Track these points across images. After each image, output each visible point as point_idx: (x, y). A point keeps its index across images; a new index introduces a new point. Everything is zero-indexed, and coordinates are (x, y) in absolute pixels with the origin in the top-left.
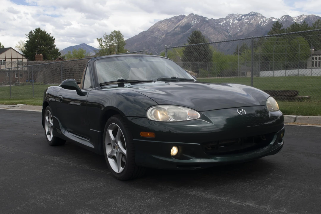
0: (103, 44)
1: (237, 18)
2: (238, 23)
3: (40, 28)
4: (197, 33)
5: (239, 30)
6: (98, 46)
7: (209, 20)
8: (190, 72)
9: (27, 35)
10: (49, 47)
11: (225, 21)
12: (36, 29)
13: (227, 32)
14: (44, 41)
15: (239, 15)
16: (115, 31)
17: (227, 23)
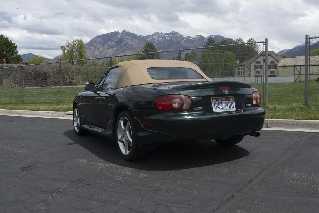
0: (66, 51)
1: (161, 35)
2: (162, 40)
3: (3, 35)
6: (62, 54)
7: (139, 36)
11: (151, 38)
14: (7, 47)
15: (163, 33)
16: (77, 40)
17: (154, 39)
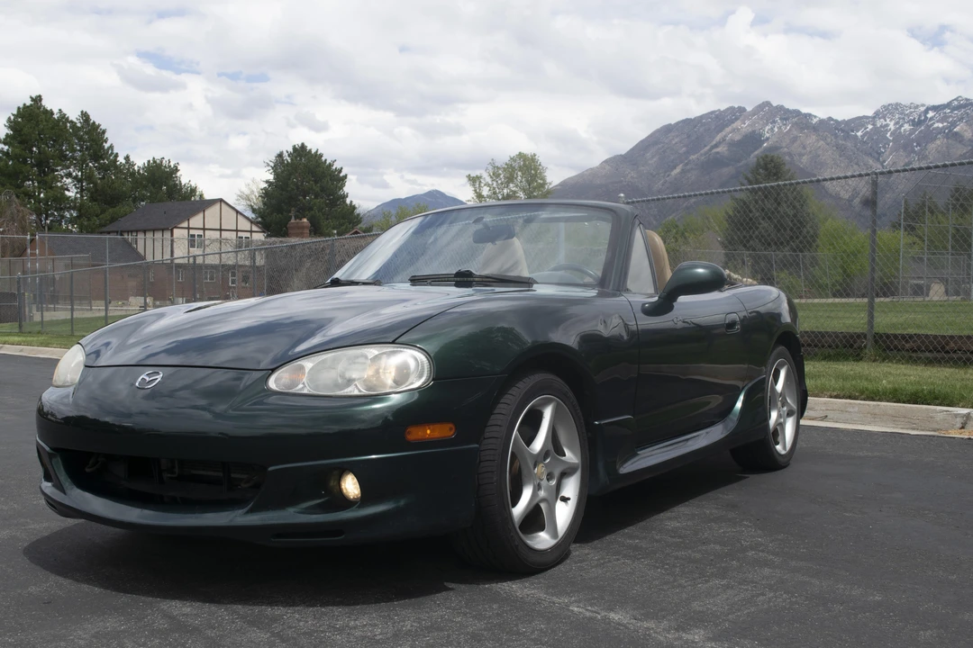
0: (485, 191)
1: (908, 115)
2: (912, 132)
3: (306, 144)
4: (772, 161)
5: (914, 152)
6: (470, 198)
7: (822, 121)
8: (745, 279)
9: (268, 165)
10: (330, 200)
11: (870, 127)
12: (294, 148)
13: (878, 160)
14: (316, 182)
15: (917, 107)
16: (521, 155)
17: (879, 132)
